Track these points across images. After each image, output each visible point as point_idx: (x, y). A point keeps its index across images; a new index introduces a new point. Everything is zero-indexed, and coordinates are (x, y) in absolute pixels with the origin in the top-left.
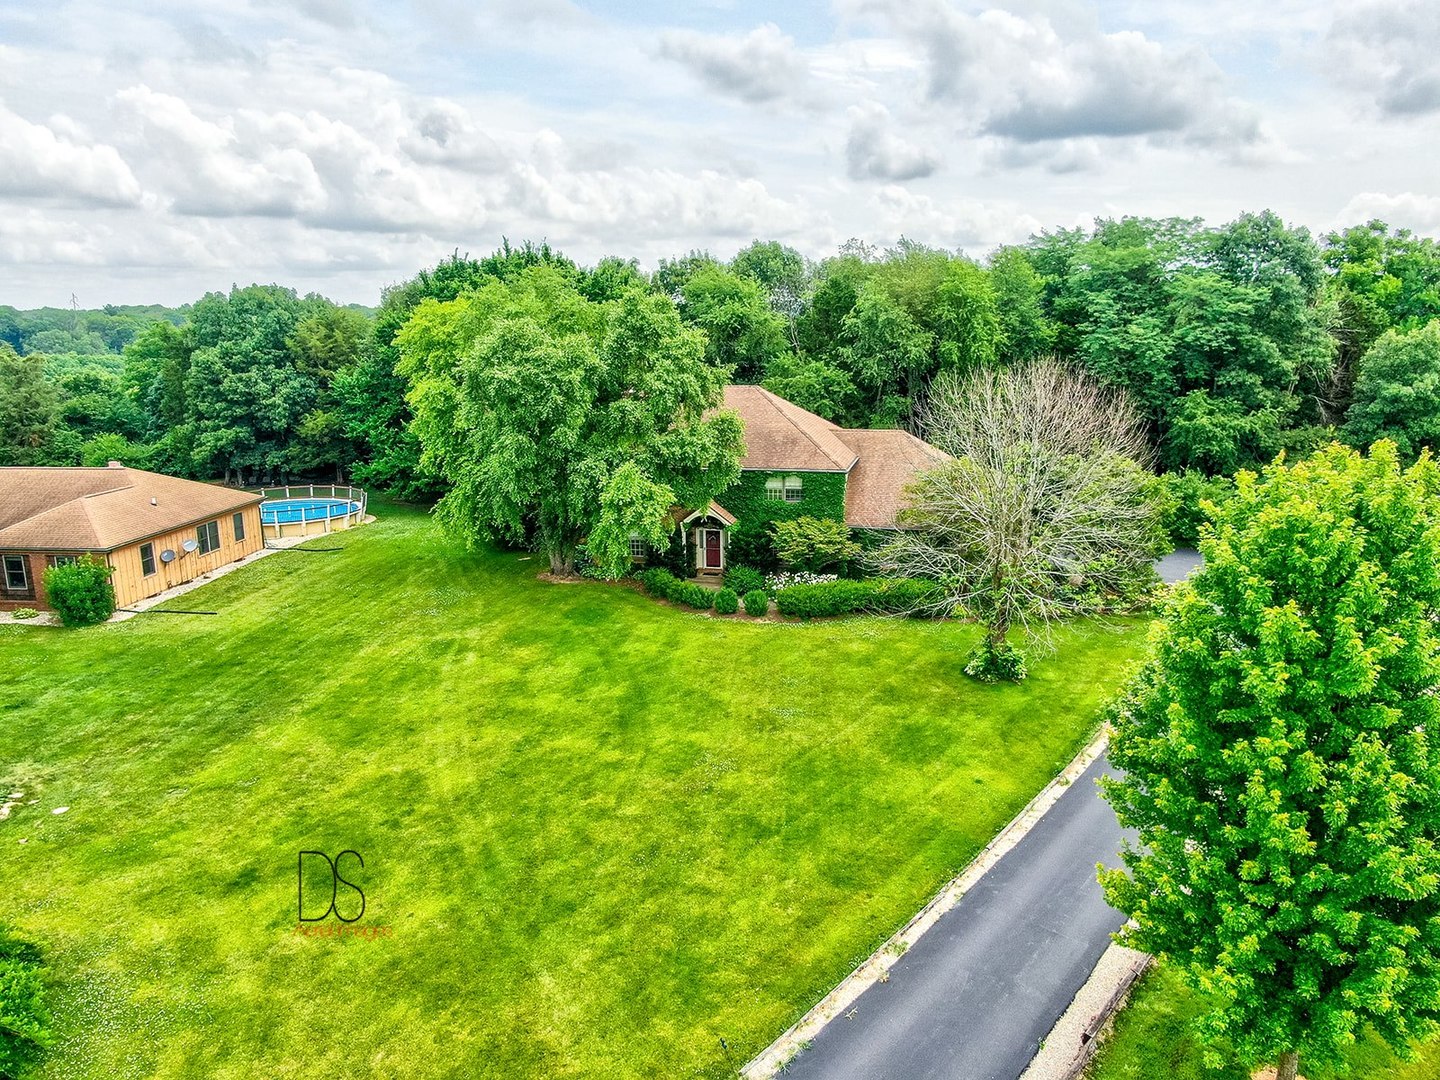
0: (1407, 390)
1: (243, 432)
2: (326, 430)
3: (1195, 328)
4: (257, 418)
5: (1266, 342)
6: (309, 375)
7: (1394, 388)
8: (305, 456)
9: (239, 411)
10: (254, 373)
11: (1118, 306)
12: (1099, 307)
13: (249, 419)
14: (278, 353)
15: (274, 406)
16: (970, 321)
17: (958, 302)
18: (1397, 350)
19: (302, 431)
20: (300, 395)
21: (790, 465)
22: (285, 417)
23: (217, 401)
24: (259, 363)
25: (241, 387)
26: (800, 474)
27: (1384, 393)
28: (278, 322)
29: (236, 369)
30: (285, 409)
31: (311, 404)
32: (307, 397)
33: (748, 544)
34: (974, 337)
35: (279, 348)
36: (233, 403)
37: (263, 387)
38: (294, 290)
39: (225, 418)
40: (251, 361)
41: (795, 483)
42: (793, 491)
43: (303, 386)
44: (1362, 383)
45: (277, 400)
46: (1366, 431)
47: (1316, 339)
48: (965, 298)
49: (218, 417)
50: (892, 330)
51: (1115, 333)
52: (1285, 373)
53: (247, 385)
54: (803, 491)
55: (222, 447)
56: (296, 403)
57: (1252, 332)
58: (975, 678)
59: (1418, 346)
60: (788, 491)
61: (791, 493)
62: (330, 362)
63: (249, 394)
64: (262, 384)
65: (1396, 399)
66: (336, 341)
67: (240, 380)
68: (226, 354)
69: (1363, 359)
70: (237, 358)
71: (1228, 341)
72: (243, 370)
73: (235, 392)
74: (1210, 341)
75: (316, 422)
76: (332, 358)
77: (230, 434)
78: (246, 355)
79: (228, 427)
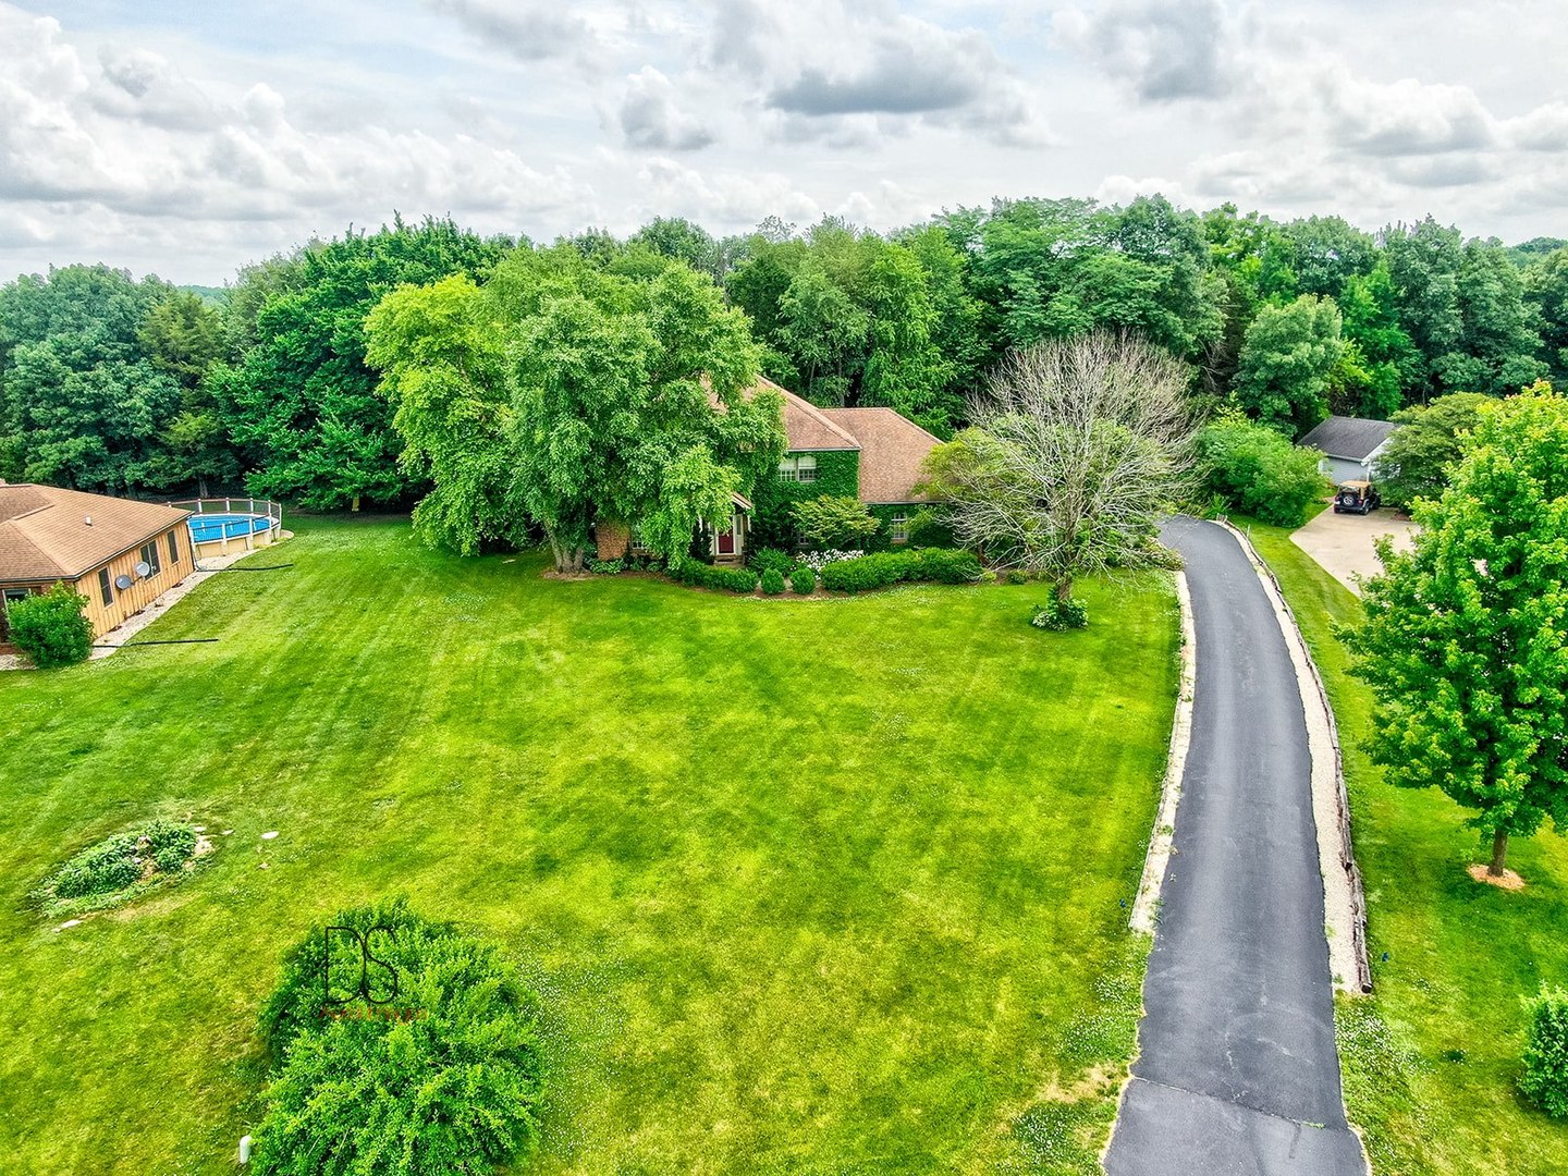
0: (1289, 358)
1: (94, 442)
2: (203, 436)
3: (1110, 304)
4: (110, 424)
5: (1171, 316)
6: (168, 371)
7: (1276, 357)
8: (175, 467)
9: (88, 417)
10: (101, 370)
11: (1038, 284)
12: (1021, 285)
13: (99, 427)
14: (126, 346)
15: (132, 409)
16: (903, 300)
17: (891, 281)
18: (1275, 323)
19: (171, 438)
20: (162, 396)
21: (803, 445)
22: (148, 421)
23: (55, 406)
24: (105, 359)
25: (88, 389)
26: (815, 454)
27: (1269, 362)
28: (121, 310)
29: (77, 367)
30: (147, 413)
31: (176, 406)
32: (170, 398)
33: (773, 526)
34: (910, 316)
35: (128, 342)
36: (76, 407)
37: (116, 388)
38: (127, 270)
39: (69, 426)
40: (94, 357)
41: (808, 463)
42: (806, 471)
43: (165, 385)
44: (1246, 353)
45: (138, 402)
46: (1253, 396)
47: (1208, 314)
48: (899, 277)
49: (58, 423)
50: (830, 310)
51: (1036, 310)
52: (1186, 344)
53: (94, 385)
54: (816, 471)
55: (68, 460)
56: (157, 405)
57: (1157, 308)
58: (1047, 628)
59: (1293, 318)
60: (801, 472)
61: (804, 473)
62: (193, 356)
63: (97, 395)
64: (115, 384)
65: (1280, 366)
66: (198, 332)
67: (85, 380)
68: (60, 349)
69: (1247, 331)
70: (77, 354)
71: (1140, 316)
72: (84, 368)
73: (81, 394)
74: (1125, 316)
75: (188, 426)
76: (194, 352)
77: (78, 444)
78: (87, 350)
79: (76, 435)
